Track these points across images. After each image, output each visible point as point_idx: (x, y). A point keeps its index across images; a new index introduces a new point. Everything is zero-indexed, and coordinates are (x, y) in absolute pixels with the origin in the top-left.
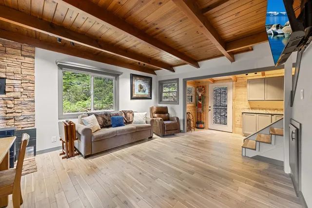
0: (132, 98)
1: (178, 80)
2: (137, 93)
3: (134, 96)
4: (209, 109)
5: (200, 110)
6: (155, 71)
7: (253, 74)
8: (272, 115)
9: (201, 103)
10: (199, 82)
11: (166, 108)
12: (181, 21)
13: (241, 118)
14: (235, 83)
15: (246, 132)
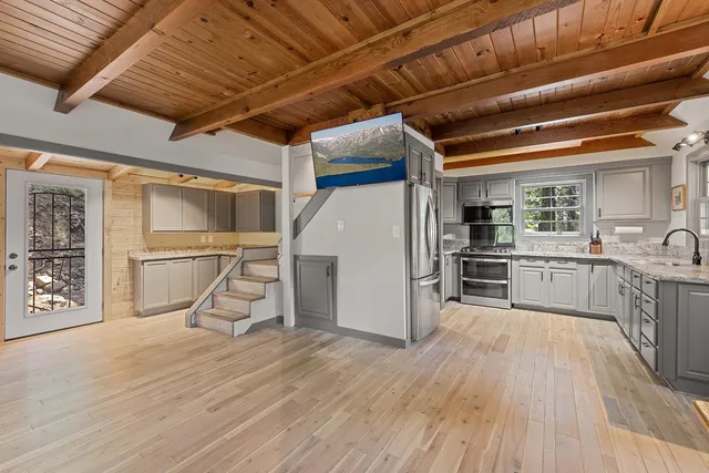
4: (10, 263)
13: (126, 274)
14: (109, 183)
15: (148, 307)
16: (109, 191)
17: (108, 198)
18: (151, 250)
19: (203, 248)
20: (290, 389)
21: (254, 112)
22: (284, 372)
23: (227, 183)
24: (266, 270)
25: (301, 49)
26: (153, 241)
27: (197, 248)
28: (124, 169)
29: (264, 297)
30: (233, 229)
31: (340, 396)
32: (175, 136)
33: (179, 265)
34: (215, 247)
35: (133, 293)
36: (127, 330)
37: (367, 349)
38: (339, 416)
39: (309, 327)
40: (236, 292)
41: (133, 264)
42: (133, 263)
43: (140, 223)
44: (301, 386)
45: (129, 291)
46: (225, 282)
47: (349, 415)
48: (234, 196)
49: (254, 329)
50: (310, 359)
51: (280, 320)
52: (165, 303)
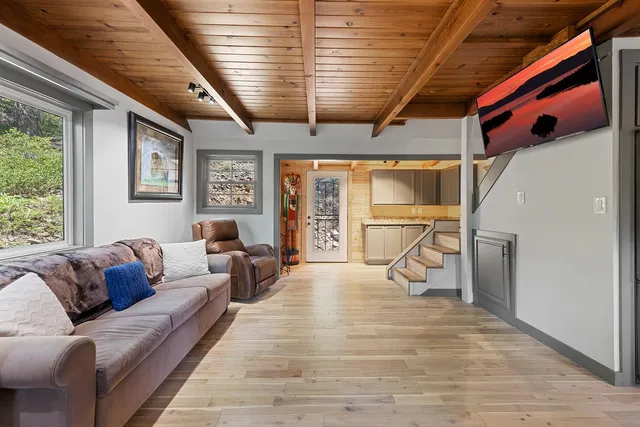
0: (134, 196)
1: (259, 154)
2: (148, 180)
3: (141, 188)
4: (308, 221)
5: (291, 223)
6: (190, 121)
7: (382, 162)
8: (403, 226)
9: (294, 209)
10: (287, 165)
11: (233, 224)
12: (403, 35)
13: (360, 234)
14: (351, 173)
15: (371, 258)
16: (351, 178)
17: (350, 182)
18: (375, 218)
19: (413, 218)
20: (412, 351)
21: (406, 99)
22: (420, 337)
23: (432, 162)
24: (450, 243)
25: (411, 31)
26: (376, 211)
27: (408, 218)
28: (354, 163)
29: (442, 267)
30: (438, 202)
31: (451, 382)
32: (375, 134)
33: (392, 231)
34: (424, 218)
35: (364, 247)
36: (359, 271)
37: (543, 359)
38: (431, 398)
39: (486, 308)
40: (424, 258)
41: (364, 227)
42: (363, 225)
43: (368, 199)
44: (424, 354)
45: (361, 244)
46: (417, 248)
47: (442, 403)
48: (439, 173)
49: (430, 293)
50: (457, 337)
51: (459, 292)
52: (381, 258)
